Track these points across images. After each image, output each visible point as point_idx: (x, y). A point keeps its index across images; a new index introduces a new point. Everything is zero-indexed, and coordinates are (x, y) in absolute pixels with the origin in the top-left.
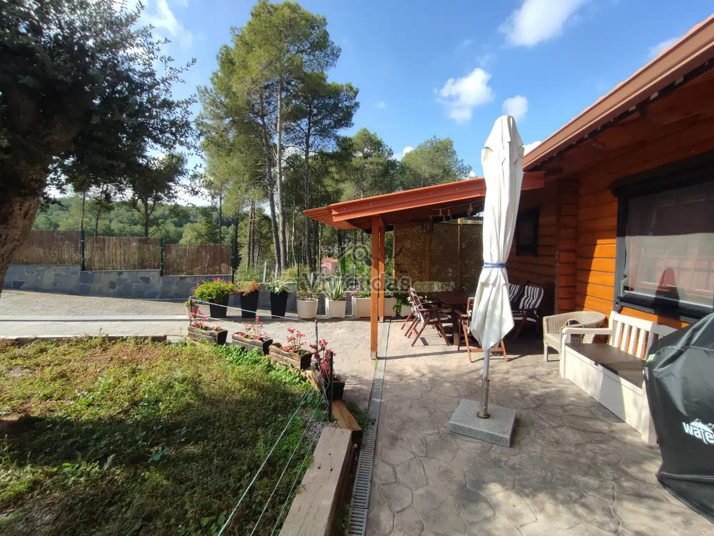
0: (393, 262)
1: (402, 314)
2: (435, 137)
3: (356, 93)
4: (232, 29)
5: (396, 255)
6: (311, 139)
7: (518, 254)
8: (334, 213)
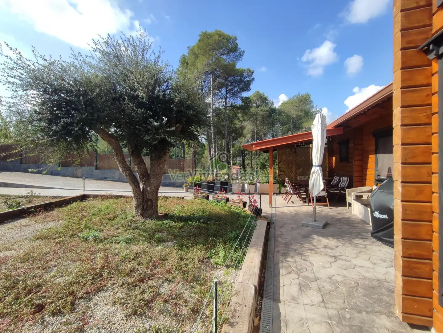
0: (277, 167)
1: (282, 192)
2: (299, 93)
3: (253, 73)
4: (188, 47)
5: (279, 163)
6: (228, 99)
7: (341, 162)
8: (254, 146)
